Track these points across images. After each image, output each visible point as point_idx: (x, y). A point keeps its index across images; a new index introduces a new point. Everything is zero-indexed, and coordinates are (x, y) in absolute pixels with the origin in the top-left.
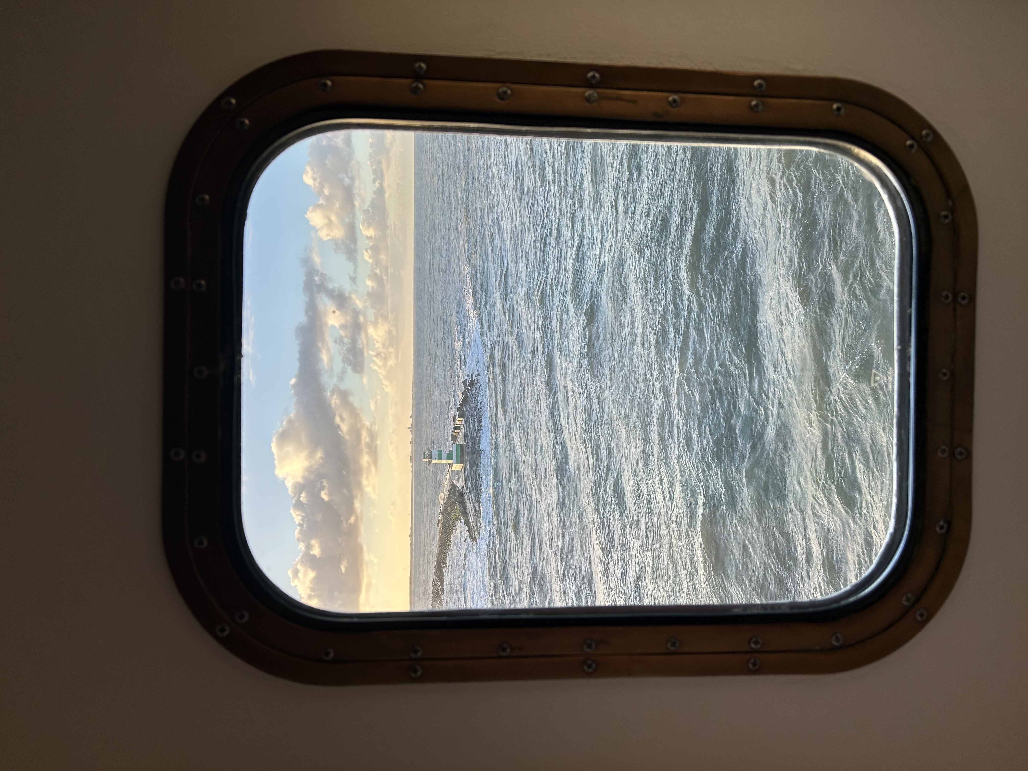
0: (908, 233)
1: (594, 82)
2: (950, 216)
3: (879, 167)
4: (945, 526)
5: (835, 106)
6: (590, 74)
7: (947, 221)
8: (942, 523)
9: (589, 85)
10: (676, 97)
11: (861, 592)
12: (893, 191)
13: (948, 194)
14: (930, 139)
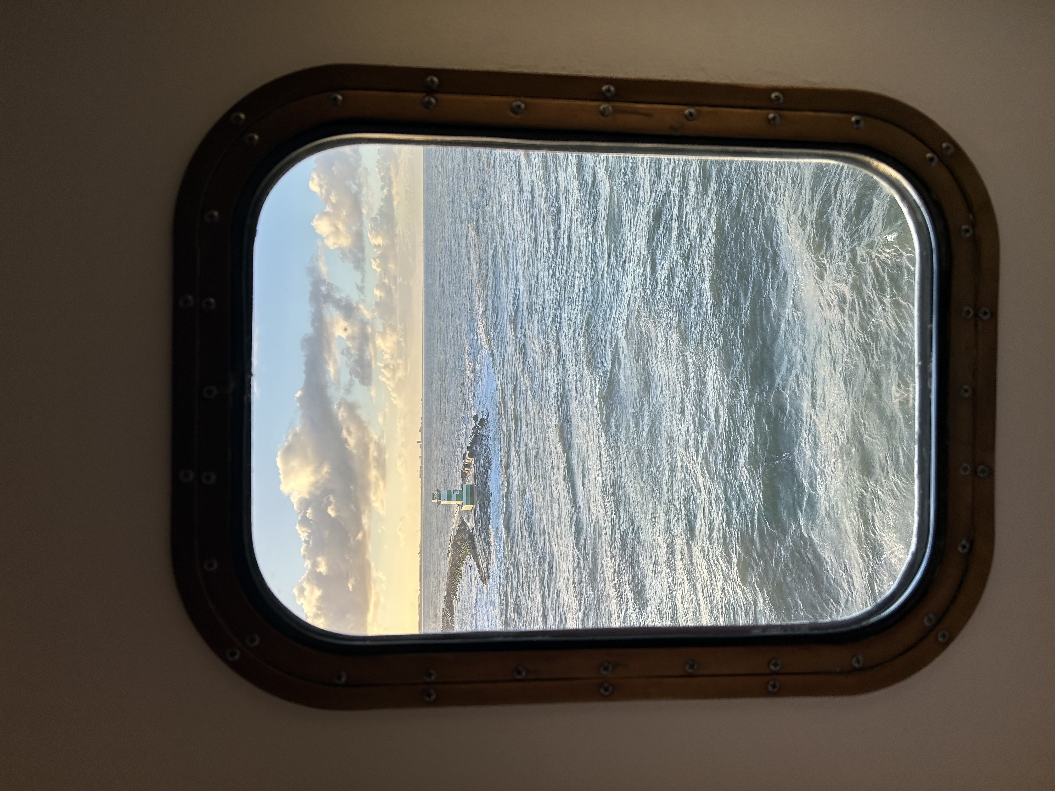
0: (928, 248)
1: (609, 95)
2: (971, 231)
3: (898, 180)
4: (968, 546)
5: (853, 119)
6: (605, 88)
7: (968, 235)
8: (964, 542)
9: (604, 98)
10: (692, 110)
11: (882, 612)
12: (914, 205)
13: (970, 208)
14: (950, 152)
